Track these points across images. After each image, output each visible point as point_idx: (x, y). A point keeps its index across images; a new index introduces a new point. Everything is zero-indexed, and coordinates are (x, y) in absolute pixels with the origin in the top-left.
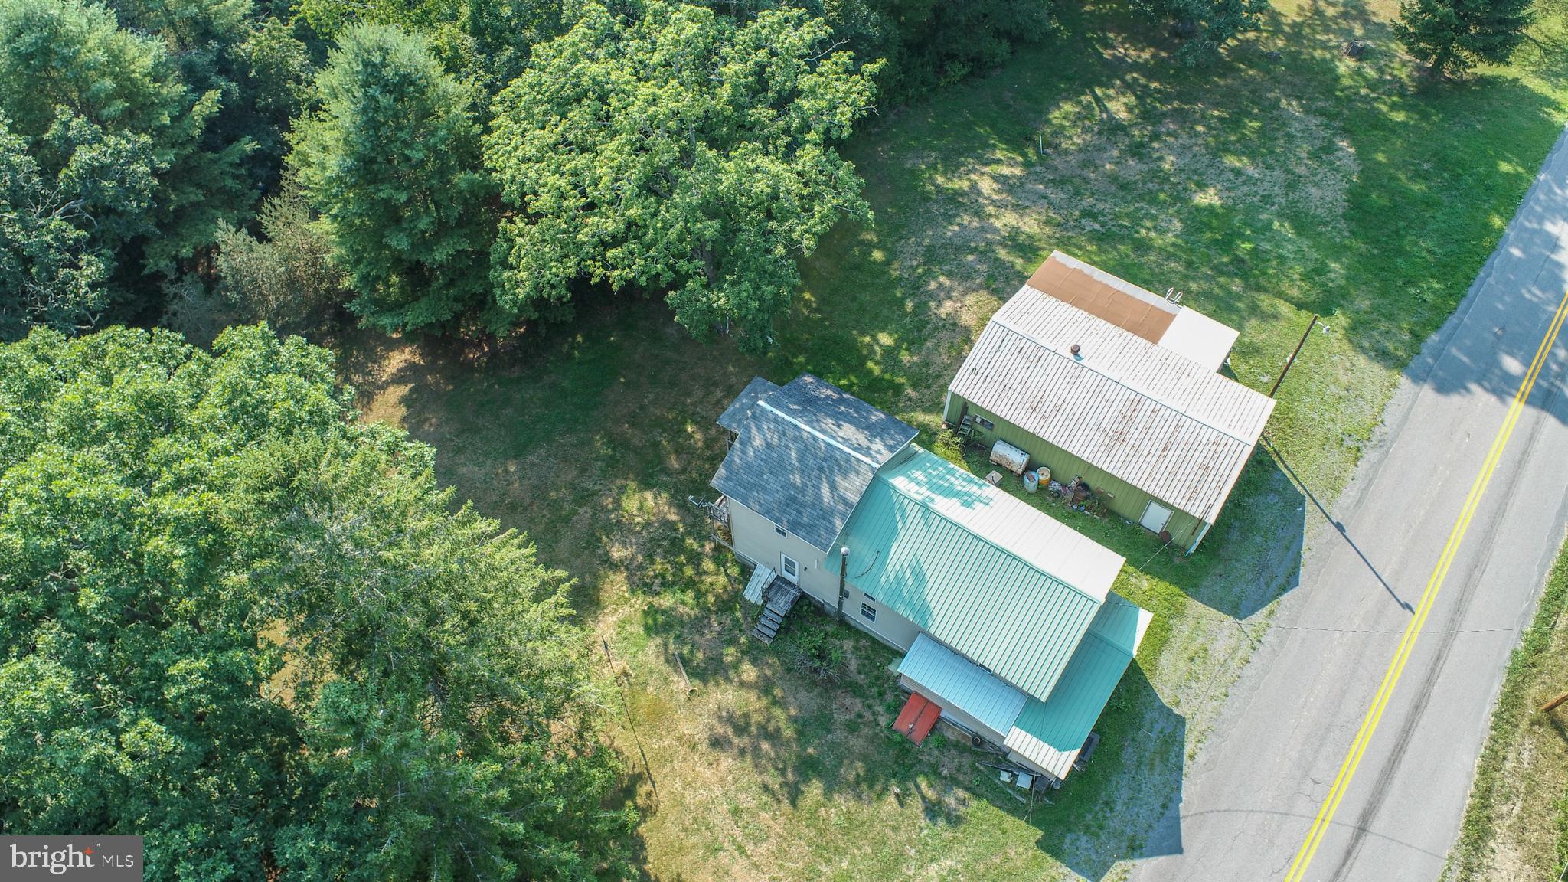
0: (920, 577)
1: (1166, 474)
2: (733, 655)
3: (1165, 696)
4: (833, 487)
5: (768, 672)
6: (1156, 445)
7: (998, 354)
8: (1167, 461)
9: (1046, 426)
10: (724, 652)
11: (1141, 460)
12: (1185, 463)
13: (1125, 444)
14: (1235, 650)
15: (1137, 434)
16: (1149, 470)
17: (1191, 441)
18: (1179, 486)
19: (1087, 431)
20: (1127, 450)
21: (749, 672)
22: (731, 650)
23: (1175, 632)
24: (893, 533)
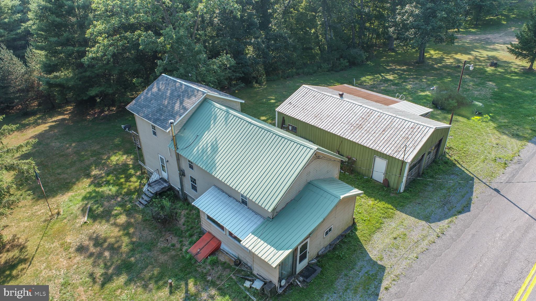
0: (215, 149)
1: (384, 141)
2: (119, 210)
3: (373, 254)
4: (181, 103)
5: (132, 220)
6: (379, 129)
7: (303, 97)
8: (384, 136)
9: (321, 122)
10: (115, 208)
11: (370, 135)
12: (395, 136)
13: (362, 129)
14: (425, 237)
15: (369, 125)
16: (374, 139)
17: (399, 127)
18: (391, 146)
19: (342, 124)
20: (363, 131)
21: (122, 219)
22: (119, 208)
23: (386, 224)
24: (208, 128)
